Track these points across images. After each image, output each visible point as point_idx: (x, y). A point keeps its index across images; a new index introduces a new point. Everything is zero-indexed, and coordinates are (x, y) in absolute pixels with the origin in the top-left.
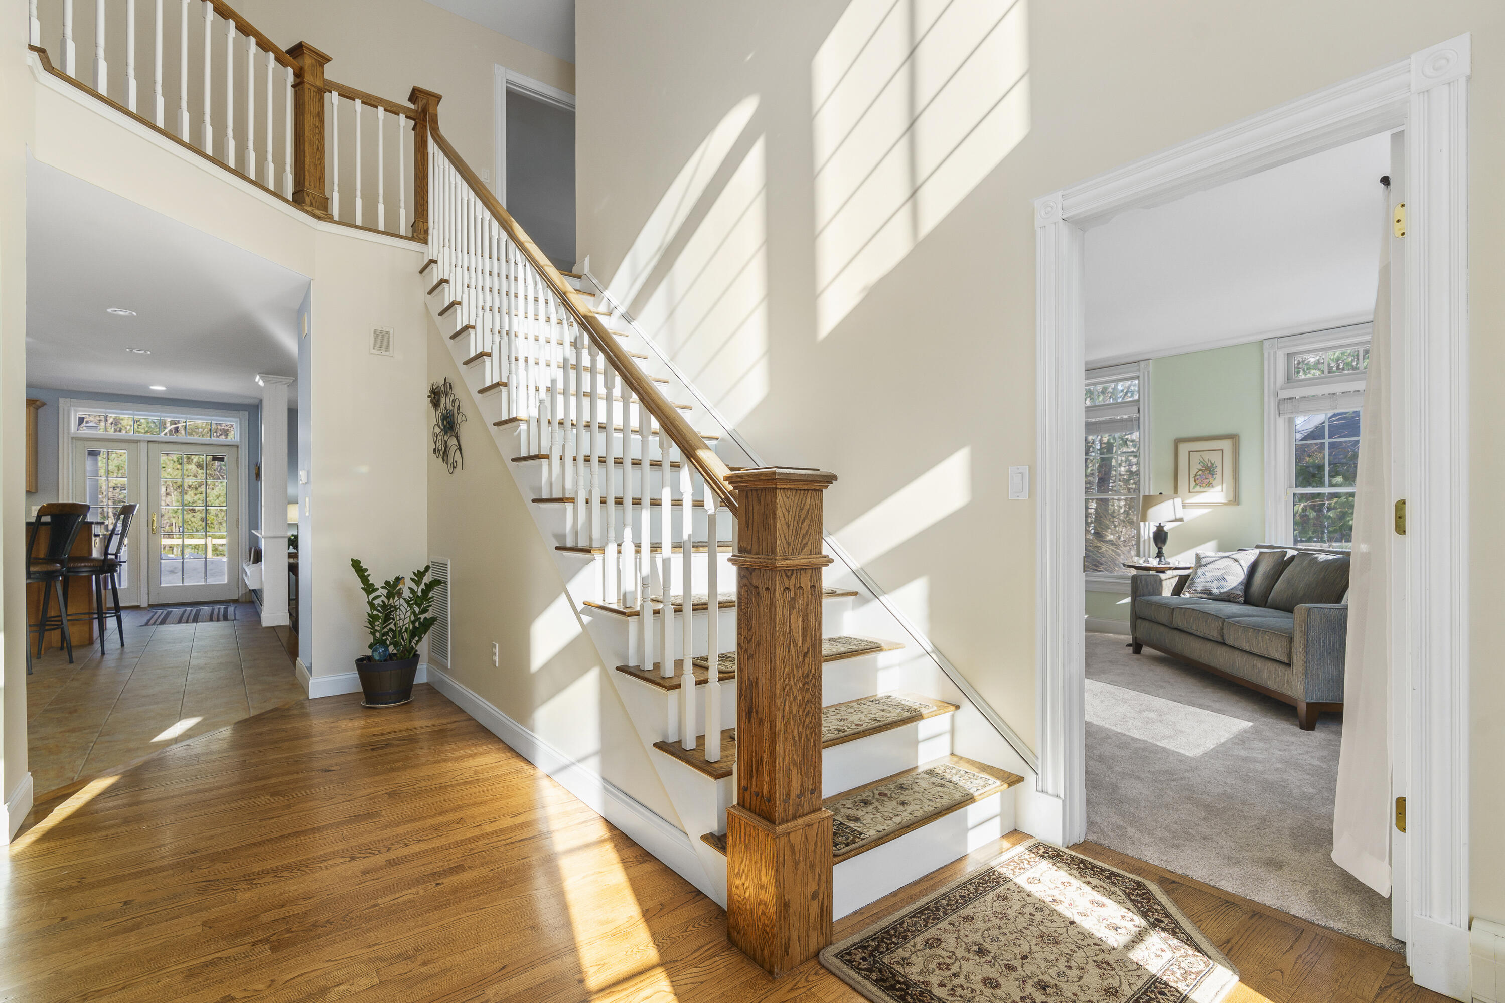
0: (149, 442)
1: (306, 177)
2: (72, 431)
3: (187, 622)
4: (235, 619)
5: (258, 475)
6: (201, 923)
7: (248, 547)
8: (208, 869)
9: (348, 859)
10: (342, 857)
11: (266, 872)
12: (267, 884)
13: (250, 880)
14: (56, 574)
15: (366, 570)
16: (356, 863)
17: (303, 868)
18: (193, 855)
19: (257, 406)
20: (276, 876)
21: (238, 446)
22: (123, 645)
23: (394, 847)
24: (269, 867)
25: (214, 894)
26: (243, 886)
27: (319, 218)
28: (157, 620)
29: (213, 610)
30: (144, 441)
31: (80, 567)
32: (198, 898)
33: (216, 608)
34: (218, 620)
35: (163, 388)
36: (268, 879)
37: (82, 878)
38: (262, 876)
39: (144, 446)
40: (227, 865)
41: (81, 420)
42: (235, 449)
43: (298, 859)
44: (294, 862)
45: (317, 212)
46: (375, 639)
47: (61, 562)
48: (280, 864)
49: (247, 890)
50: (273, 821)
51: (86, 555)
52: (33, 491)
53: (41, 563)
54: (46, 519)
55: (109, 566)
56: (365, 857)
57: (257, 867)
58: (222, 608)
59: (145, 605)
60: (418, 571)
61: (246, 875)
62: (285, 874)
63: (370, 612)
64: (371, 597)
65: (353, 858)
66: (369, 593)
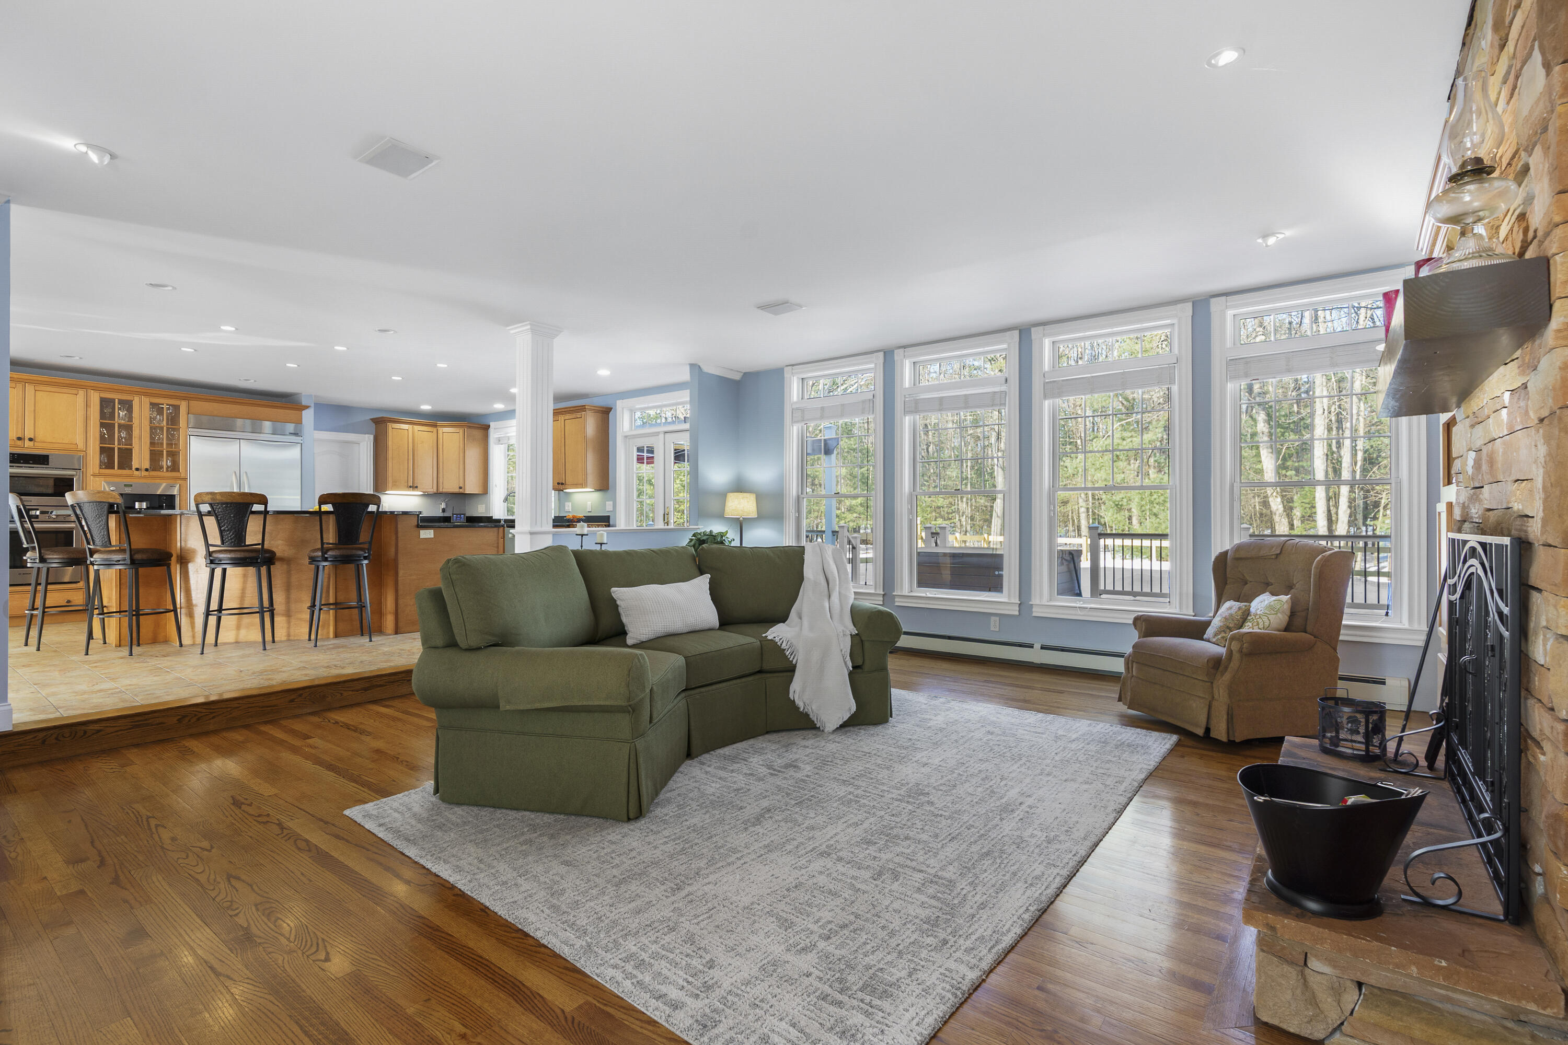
30: (662, 432)
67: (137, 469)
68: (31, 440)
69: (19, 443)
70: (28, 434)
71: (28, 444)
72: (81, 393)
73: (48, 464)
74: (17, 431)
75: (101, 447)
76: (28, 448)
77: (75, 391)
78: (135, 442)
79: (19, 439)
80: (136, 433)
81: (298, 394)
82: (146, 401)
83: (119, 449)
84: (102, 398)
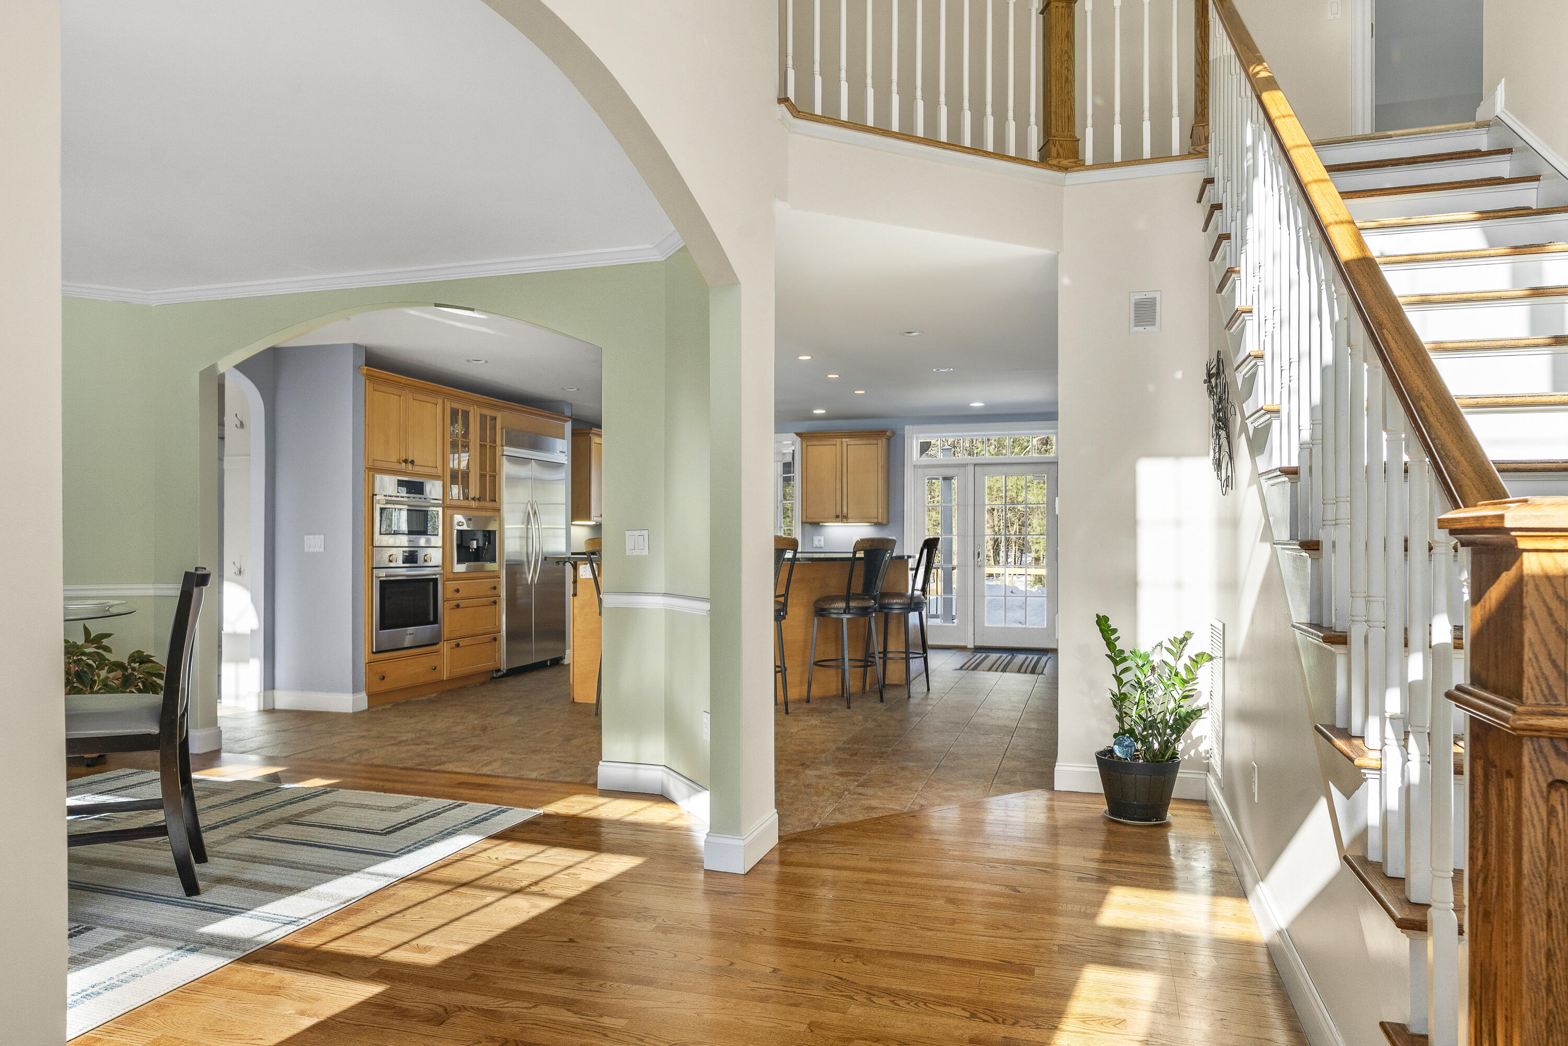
0: (975, 465)
1: (1053, 122)
2: (915, 459)
4: (1042, 673)
6: (808, 1022)
8: (847, 965)
9: (968, 1015)
10: (963, 1009)
11: (887, 992)
12: (881, 1007)
13: (871, 993)
14: (870, 610)
15: (1115, 631)
16: (974, 1024)
17: (921, 1004)
18: (846, 944)
20: (893, 1001)
21: (1057, 463)
22: (928, 689)
23: (1023, 1022)
24: (894, 987)
25: (835, 995)
26: (861, 998)
27: (1066, 169)
29: (1026, 658)
30: (971, 464)
31: (892, 604)
32: (822, 993)
33: (1031, 657)
34: (1025, 672)
35: (982, 404)
36: (885, 1001)
37: (764, 929)
38: (882, 995)
39: (971, 468)
40: (864, 967)
41: (925, 447)
42: (1054, 466)
43: (923, 990)
44: (917, 992)
45: (1065, 162)
46: (1122, 728)
47: (874, 598)
48: (905, 988)
49: (862, 1005)
50: (929, 933)
51: (903, 592)
52: (885, 522)
53: (859, 599)
54: (860, 555)
55: (916, 605)
56: (985, 1021)
57: (884, 983)
58: (1036, 657)
59: (971, 646)
60: (1175, 638)
61: (871, 987)
62: (902, 1003)
63: (1116, 691)
64: (1120, 668)
65: (973, 1016)
66: (1116, 663)
67: (474, 499)
68: (413, 463)
69: (404, 467)
70: (410, 457)
71: (410, 468)
72: (440, 401)
73: (422, 494)
75: (451, 471)
76: (410, 474)
77: (435, 400)
78: (471, 463)
79: (405, 461)
80: (471, 453)
82: (478, 411)
83: (462, 473)
84: (451, 408)
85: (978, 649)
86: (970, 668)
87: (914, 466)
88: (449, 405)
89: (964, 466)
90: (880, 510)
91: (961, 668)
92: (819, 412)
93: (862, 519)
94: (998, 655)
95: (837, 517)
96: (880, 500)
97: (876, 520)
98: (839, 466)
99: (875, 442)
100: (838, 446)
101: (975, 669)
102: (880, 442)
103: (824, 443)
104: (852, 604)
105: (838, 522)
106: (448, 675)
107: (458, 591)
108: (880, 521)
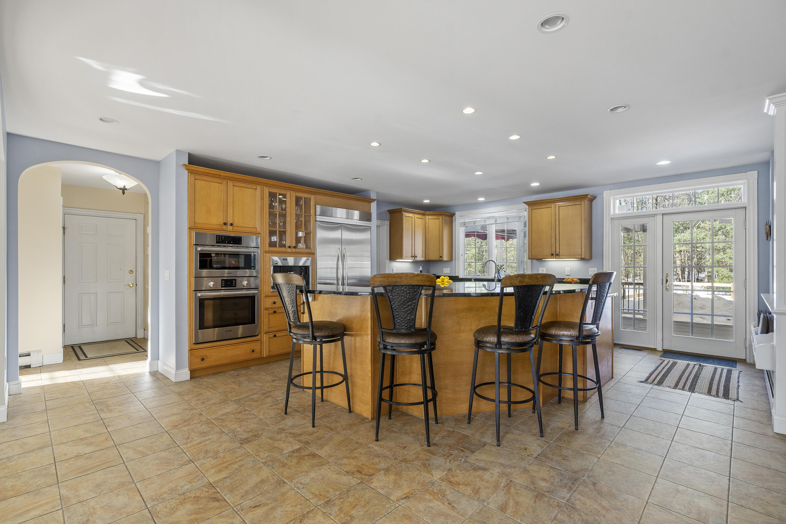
0: (663, 215)
2: (612, 213)
3: (683, 389)
4: (738, 399)
5: (769, 234)
7: (756, 311)
19: (768, 163)
21: (745, 208)
28: (654, 379)
29: (716, 369)
30: (660, 214)
33: (719, 367)
34: (717, 395)
39: (660, 217)
42: (742, 212)
52: (586, 258)
58: (726, 368)
59: (660, 346)
67: (290, 247)
68: (231, 225)
69: (225, 227)
70: (230, 221)
71: (230, 228)
72: (259, 188)
73: (241, 244)
74: (223, 219)
75: (269, 230)
76: (230, 232)
77: (254, 187)
78: (288, 225)
79: (225, 224)
80: (288, 219)
81: (369, 190)
82: (294, 194)
83: (279, 231)
84: (270, 192)
85: (667, 353)
86: (656, 382)
87: (612, 219)
88: (267, 191)
89: (654, 215)
90: (583, 250)
91: (646, 381)
92: (535, 184)
93: (570, 256)
94: (686, 362)
95: (552, 255)
96: (583, 242)
97: (580, 257)
98: (553, 221)
99: (580, 203)
100: (552, 208)
101: (660, 383)
102: (583, 203)
103: (543, 207)
104: (505, 339)
105: (553, 258)
106: (267, 354)
107: (275, 303)
108: (583, 257)
